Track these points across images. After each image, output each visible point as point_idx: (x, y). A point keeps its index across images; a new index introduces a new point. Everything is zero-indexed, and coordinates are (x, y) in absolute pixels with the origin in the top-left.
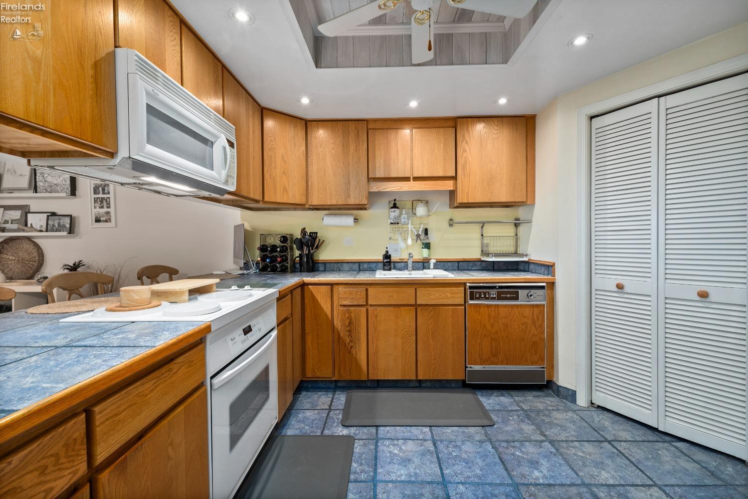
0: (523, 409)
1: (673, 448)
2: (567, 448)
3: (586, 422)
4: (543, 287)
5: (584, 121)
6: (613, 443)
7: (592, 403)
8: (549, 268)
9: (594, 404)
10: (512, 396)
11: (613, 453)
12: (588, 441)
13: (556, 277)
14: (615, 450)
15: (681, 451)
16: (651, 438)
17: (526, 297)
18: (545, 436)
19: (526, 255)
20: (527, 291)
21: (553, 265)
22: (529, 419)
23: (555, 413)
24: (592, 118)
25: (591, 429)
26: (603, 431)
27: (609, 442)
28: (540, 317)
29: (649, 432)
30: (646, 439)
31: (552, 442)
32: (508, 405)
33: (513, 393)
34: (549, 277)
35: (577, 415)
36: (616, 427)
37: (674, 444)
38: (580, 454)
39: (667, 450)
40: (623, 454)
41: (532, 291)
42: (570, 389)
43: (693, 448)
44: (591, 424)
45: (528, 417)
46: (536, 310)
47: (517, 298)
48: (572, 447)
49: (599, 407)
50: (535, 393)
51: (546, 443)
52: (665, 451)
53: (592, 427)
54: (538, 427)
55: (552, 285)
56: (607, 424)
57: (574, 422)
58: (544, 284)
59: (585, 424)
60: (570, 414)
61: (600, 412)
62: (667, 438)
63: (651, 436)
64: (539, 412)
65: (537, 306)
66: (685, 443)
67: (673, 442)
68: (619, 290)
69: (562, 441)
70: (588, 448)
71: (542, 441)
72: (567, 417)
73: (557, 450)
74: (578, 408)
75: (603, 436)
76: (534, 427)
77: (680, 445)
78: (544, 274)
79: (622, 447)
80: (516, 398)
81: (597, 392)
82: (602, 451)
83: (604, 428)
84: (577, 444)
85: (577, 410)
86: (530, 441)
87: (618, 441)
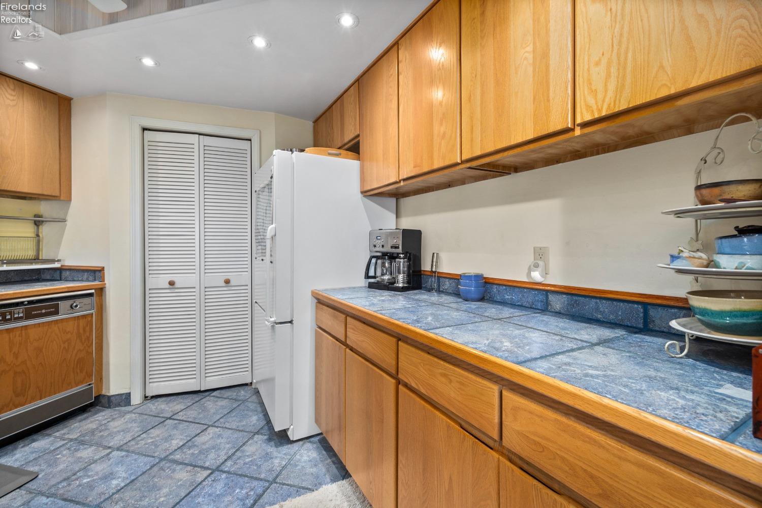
0: (71, 440)
1: (212, 398)
2: (137, 444)
3: (146, 415)
4: (91, 295)
5: (138, 132)
6: (173, 417)
7: (146, 397)
8: (97, 273)
9: (147, 397)
10: (49, 435)
11: (176, 424)
12: (152, 428)
13: (106, 281)
14: (176, 422)
15: (217, 397)
16: (197, 399)
17: (70, 308)
18: (109, 448)
19: (59, 261)
20: (70, 302)
21: (102, 270)
22: (83, 444)
23: (111, 424)
24: (144, 129)
25: (152, 418)
26: (162, 413)
27: (170, 418)
28: (88, 329)
29: (194, 396)
30: (193, 402)
31: (119, 449)
32: (47, 446)
33: (48, 431)
34: (97, 283)
35: (135, 413)
36: (171, 405)
37: (211, 395)
38: (149, 441)
39: (209, 401)
40: (183, 421)
41: (78, 301)
42: (123, 394)
43: (223, 391)
44: (151, 413)
45: (82, 443)
46: (82, 323)
47: (56, 312)
48: (141, 440)
49: (153, 397)
50: (80, 418)
51: (114, 453)
52: (208, 402)
53: (152, 416)
54: (99, 445)
55: (101, 291)
56: (163, 406)
57: (134, 421)
58: (93, 291)
59: (146, 417)
60: (128, 416)
61: (154, 401)
62: (208, 393)
63: (196, 397)
64: (93, 432)
65: (84, 316)
66: (217, 391)
67: (210, 394)
68: (171, 287)
69: (129, 441)
70: (155, 432)
71: (108, 454)
72: (126, 420)
73: (128, 451)
74: (133, 408)
75: (163, 417)
76: (93, 448)
77: (215, 393)
78: (87, 280)
79: (180, 416)
80: (57, 434)
81: (151, 384)
82: (166, 428)
83: (162, 411)
84: (144, 435)
85: (134, 410)
86: (95, 462)
87: (176, 414)
